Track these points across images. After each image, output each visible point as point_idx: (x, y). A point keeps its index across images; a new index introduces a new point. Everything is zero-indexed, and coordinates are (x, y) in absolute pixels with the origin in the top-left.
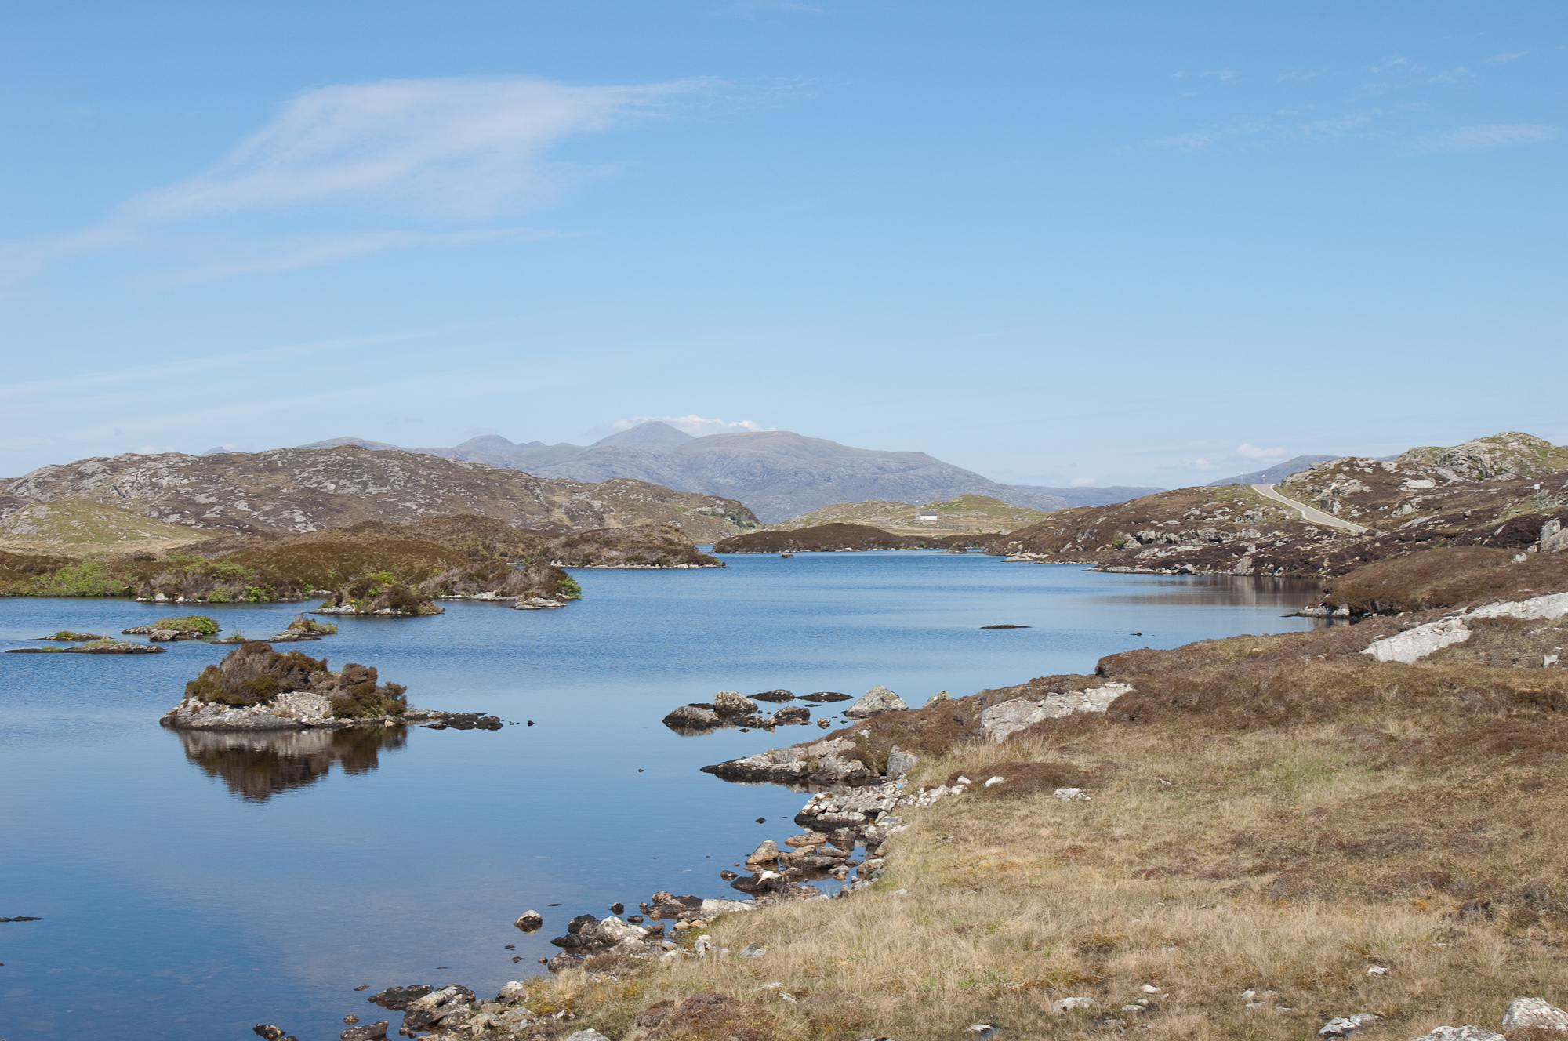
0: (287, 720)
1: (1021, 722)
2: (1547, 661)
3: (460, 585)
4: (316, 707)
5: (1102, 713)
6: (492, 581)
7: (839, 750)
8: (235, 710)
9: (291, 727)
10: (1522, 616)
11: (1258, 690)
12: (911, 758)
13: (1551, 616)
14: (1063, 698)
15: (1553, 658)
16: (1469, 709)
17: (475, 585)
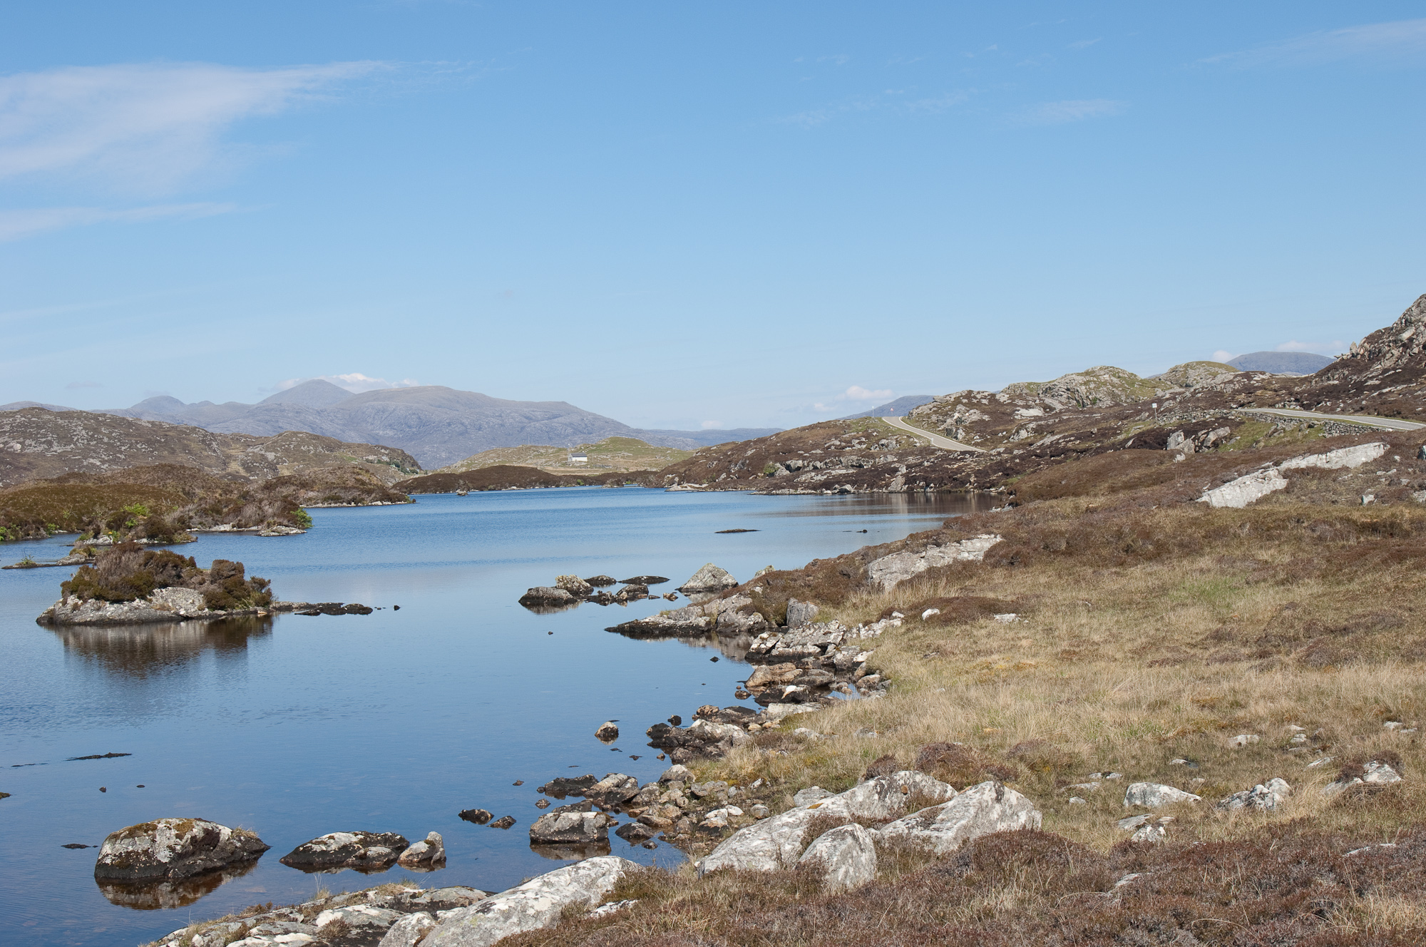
0: (166, 613)
1: (907, 572)
2: (1366, 500)
3: (196, 520)
4: (191, 601)
5: (979, 561)
6: (228, 514)
7: (738, 605)
8: (116, 605)
9: (170, 620)
10: (1327, 466)
11: (1122, 534)
12: (813, 607)
14: (942, 549)
15: (1371, 497)
17: (210, 519)
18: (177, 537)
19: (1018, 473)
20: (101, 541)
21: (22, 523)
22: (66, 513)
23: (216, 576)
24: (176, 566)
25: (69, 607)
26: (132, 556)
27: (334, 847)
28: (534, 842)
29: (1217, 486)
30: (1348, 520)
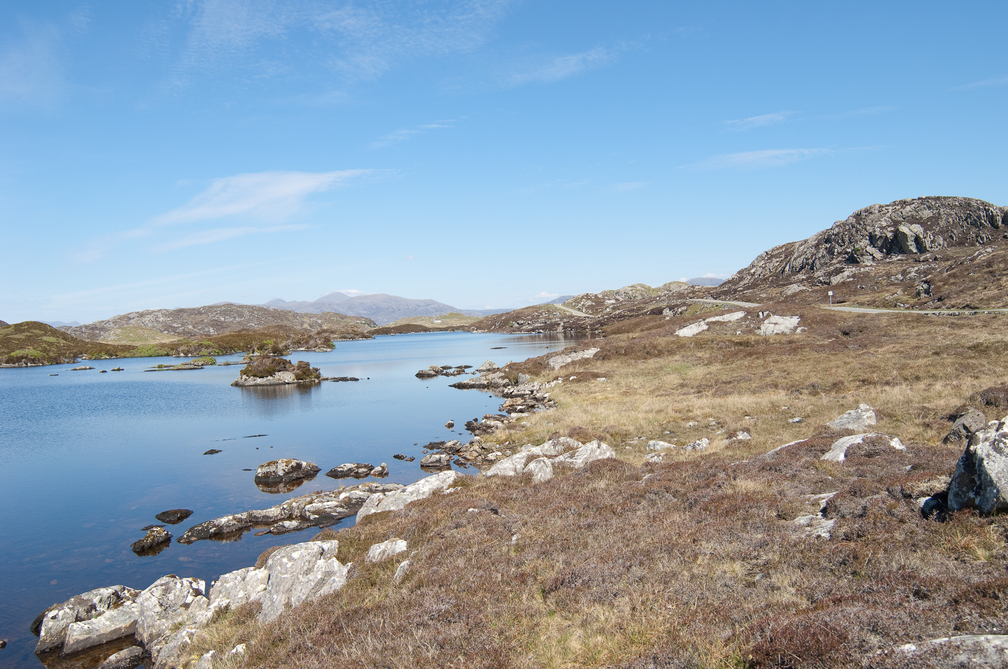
0: (280, 382)
1: (564, 363)
2: (738, 333)
4: (290, 377)
5: (591, 358)
7: (499, 376)
8: (261, 379)
9: (282, 384)
10: (723, 320)
11: (645, 347)
12: (528, 376)
13: (732, 320)
14: (577, 354)
15: (740, 332)
16: (720, 348)
17: (297, 346)
18: (284, 353)
19: (606, 325)
20: (255, 355)
21: (225, 348)
22: (242, 344)
23: (299, 367)
24: (284, 363)
25: (243, 379)
26: (267, 360)
27: (346, 469)
28: (422, 466)
29: (682, 328)
30: (731, 341)
